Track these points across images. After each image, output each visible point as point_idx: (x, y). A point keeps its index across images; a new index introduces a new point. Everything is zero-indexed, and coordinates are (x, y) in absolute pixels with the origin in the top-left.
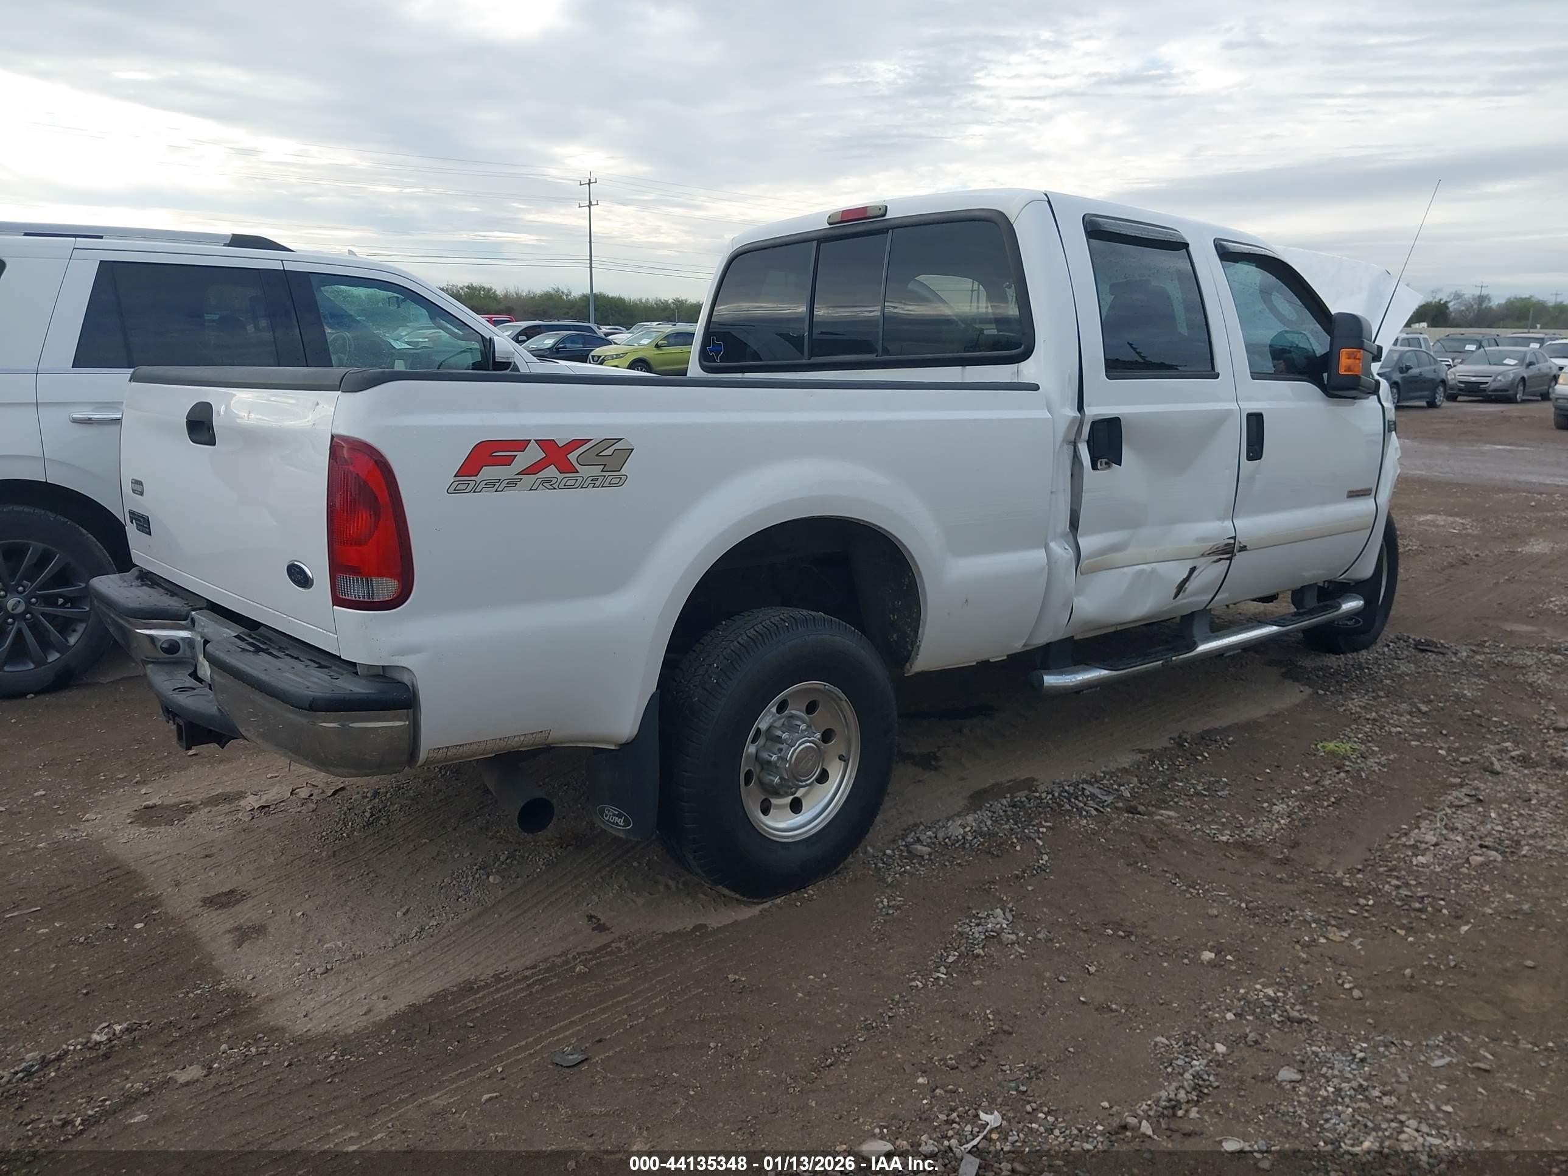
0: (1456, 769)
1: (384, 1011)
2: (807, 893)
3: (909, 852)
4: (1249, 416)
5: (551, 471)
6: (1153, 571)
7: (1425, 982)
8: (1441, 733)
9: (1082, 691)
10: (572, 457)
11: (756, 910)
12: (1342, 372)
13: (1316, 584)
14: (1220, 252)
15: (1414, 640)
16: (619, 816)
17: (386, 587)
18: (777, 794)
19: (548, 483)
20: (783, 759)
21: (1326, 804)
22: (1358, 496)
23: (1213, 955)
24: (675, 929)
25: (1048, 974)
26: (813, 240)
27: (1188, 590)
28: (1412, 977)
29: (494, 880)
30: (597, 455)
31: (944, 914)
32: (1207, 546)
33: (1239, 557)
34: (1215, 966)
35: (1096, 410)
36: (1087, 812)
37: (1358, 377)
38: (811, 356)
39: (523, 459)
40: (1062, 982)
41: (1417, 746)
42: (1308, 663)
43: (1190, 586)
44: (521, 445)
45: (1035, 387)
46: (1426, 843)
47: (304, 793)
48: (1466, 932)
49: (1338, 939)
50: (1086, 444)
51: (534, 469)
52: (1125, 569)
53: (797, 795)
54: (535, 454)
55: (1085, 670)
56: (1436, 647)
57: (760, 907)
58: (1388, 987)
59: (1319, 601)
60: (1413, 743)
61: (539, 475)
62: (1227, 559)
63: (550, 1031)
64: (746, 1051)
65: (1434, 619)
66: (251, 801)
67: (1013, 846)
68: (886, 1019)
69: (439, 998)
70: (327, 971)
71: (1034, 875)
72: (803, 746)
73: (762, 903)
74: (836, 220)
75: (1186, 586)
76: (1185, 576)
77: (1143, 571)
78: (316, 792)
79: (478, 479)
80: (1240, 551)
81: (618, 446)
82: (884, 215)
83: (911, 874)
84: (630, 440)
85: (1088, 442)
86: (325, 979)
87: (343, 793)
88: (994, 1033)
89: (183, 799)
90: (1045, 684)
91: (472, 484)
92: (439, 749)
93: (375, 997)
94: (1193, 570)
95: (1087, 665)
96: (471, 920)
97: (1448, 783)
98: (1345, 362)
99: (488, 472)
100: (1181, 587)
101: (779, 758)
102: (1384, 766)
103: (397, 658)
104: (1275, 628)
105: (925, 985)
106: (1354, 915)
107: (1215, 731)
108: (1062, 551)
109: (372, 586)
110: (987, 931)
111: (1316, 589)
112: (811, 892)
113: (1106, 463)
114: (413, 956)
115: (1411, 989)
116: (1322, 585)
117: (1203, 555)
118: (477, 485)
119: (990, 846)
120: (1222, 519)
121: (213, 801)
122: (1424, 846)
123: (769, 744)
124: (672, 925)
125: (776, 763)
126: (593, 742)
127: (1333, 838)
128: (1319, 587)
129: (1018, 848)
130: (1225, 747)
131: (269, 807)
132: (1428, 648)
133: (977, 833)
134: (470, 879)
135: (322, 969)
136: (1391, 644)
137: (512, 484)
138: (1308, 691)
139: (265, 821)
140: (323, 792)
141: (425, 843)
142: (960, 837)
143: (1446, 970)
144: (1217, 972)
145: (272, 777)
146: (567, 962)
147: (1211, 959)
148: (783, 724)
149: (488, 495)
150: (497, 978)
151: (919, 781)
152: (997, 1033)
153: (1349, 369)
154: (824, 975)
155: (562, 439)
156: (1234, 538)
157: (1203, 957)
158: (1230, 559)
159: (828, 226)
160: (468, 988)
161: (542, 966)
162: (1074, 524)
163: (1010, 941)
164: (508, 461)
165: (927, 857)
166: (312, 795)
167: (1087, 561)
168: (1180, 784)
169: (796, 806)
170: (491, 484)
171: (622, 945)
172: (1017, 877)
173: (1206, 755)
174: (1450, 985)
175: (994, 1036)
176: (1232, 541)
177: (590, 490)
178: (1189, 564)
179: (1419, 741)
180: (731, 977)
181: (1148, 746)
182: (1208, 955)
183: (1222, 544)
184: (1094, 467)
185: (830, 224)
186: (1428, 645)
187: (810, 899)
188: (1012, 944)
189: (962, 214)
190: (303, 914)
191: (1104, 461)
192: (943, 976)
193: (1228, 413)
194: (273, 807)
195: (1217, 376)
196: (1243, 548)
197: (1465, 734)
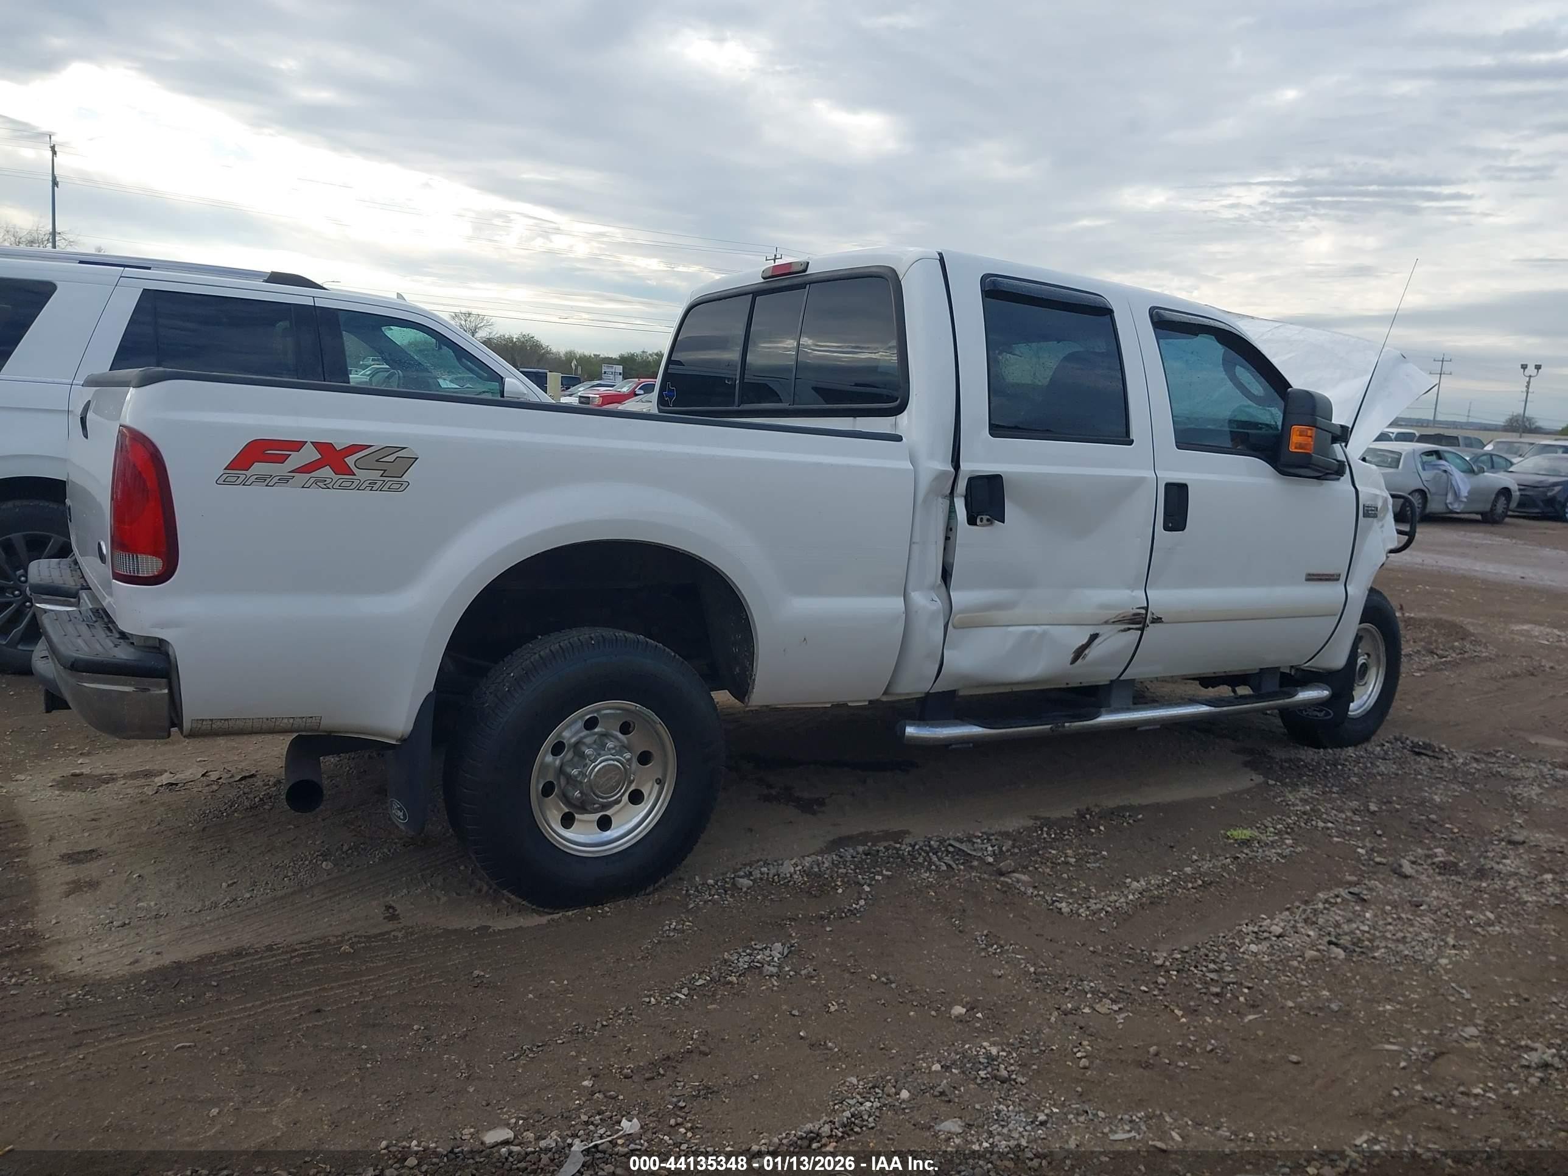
0: (1363, 868)
1: (150, 962)
2: (602, 909)
3: (734, 884)
4: (1169, 486)
5: (326, 472)
6: (1044, 634)
7: (1167, 1061)
8: (1375, 833)
9: (951, 745)
10: (350, 461)
11: (544, 919)
12: (1292, 449)
13: (1278, 668)
14: (1155, 320)
15: (1412, 742)
16: (400, 809)
17: (150, 565)
18: (583, 809)
19: (323, 484)
20: (584, 775)
21: (1190, 885)
22: (1321, 580)
23: (965, 1010)
24: (458, 927)
25: (784, 1007)
26: (749, 293)
27: (1088, 658)
28: (1157, 1054)
29: (327, 865)
30: (377, 461)
31: (725, 942)
32: (1112, 614)
33: (1152, 630)
34: (961, 1021)
35: (973, 465)
36: (937, 867)
37: (1309, 455)
38: (741, 402)
39: (296, 459)
40: (794, 1015)
41: (1338, 842)
42: (1279, 754)
43: (1093, 653)
44: (297, 446)
45: (899, 438)
46: (1270, 933)
47: (214, 776)
48: (1250, 1021)
49: (1103, 1010)
50: (963, 499)
51: (308, 468)
52: (1010, 629)
53: (608, 813)
54: (310, 455)
55: (955, 725)
56: (1434, 751)
57: (550, 917)
58: (1122, 1061)
59: (1281, 686)
60: (1336, 839)
61: (313, 474)
62: (1137, 629)
63: (281, 998)
64: (444, 1037)
65: (1458, 725)
66: (165, 779)
67: (835, 888)
68: (599, 1025)
69: (204, 960)
70: (124, 925)
71: (842, 918)
72: (603, 764)
73: (553, 914)
74: (770, 274)
75: (1086, 652)
76: (1085, 641)
77: (1033, 632)
78: (225, 776)
79: (248, 473)
80: (1152, 622)
81: (399, 454)
82: (805, 271)
83: (714, 902)
84: (414, 450)
85: (966, 498)
86: (118, 931)
87: (251, 780)
88: (690, 1052)
89: (110, 771)
90: (907, 734)
91: (242, 477)
92: (203, 720)
93: (149, 952)
94: (1094, 637)
95: (962, 720)
96: (282, 898)
97: (1344, 880)
98: (1298, 439)
99: (259, 468)
100: (1079, 653)
101: (580, 773)
102: (1284, 857)
103: (157, 630)
104: (1205, 709)
105: (658, 1003)
106: (1145, 992)
107: (1130, 808)
108: (926, 601)
109: (138, 562)
110: (753, 961)
111: (1279, 675)
112: (607, 909)
113: (988, 520)
114: (210, 921)
115: (1148, 1066)
116: (1288, 671)
117: (1106, 623)
118: (247, 479)
119: (812, 886)
120: (1132, 588)
121: (134, 776)
122: (1266, 935)
123: (576, 759)
124: (457, 923)
125: (576, 777)
126: (374, 735)
127: (1178, 919)
128: (1283, 674)
129: (840, 891)
130: (1128, 823)
131: (177, 784)
132: (1423, 751)
133: (804, 872)
134: (307, 862)
135: (120, 923)
136: (1387, 744)
137: (284, 480)
138: (1259, 779)
139: (167, 796)
140: (232, 776)
141: (290, 829)
142: (788, 875)
143: (1202, 1053)
144: (959, 1026)
145: (200, 761)
146: (338, 943)
147: (960, 1014)
148: (595, 741)
149: (259, 489)
150: (269, 948)
151: (791, 822)
152: (692, 1052)
153: (1301, 446)
154: (566, 982)
155: (340, 443)
156: (1147, 609)
157: (953, 1011)
158: (1142, 630)
159: (763, 280)
160: (238, 954)
161: (316, 943)
162: (946, 575)
163: (768, 973)
164: (282, 459)
165: (744, 889)
166: (220, 778)
167: (958, 616)
168: (1053, 852)
169: (605, 824)
170: (262, 479)
171: (400, 935)
172: (822, 917)
173: (1102, 828)
174: (1192, 1067)
175: (688, 1055)
176: (1143, 611)
177: (368, 492)
178: (1092, 630)
179: (1343, 838)
180: (476, 972)
181: (1043, 815)
182: (959, 1010)
183: (1130, 614)
184: (972, 521)
185: (764, 278)
186: (1425, 749)
187: (604, 915)
188: (771, 976)
189: (862, 271)
190: (139, 876)
191: (985, 517)
192: (683, 997)
193: (1141, 480)
194: (180, 785)
195: (1131, 443)
196: (1157, 620)
197: (1402, 837)
